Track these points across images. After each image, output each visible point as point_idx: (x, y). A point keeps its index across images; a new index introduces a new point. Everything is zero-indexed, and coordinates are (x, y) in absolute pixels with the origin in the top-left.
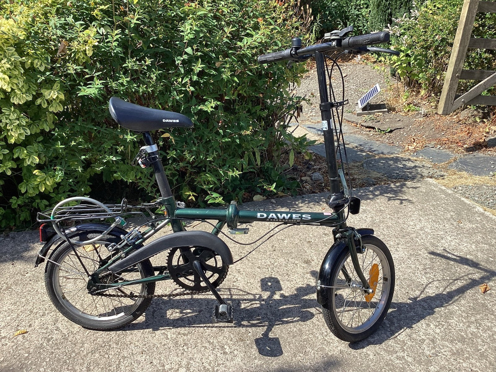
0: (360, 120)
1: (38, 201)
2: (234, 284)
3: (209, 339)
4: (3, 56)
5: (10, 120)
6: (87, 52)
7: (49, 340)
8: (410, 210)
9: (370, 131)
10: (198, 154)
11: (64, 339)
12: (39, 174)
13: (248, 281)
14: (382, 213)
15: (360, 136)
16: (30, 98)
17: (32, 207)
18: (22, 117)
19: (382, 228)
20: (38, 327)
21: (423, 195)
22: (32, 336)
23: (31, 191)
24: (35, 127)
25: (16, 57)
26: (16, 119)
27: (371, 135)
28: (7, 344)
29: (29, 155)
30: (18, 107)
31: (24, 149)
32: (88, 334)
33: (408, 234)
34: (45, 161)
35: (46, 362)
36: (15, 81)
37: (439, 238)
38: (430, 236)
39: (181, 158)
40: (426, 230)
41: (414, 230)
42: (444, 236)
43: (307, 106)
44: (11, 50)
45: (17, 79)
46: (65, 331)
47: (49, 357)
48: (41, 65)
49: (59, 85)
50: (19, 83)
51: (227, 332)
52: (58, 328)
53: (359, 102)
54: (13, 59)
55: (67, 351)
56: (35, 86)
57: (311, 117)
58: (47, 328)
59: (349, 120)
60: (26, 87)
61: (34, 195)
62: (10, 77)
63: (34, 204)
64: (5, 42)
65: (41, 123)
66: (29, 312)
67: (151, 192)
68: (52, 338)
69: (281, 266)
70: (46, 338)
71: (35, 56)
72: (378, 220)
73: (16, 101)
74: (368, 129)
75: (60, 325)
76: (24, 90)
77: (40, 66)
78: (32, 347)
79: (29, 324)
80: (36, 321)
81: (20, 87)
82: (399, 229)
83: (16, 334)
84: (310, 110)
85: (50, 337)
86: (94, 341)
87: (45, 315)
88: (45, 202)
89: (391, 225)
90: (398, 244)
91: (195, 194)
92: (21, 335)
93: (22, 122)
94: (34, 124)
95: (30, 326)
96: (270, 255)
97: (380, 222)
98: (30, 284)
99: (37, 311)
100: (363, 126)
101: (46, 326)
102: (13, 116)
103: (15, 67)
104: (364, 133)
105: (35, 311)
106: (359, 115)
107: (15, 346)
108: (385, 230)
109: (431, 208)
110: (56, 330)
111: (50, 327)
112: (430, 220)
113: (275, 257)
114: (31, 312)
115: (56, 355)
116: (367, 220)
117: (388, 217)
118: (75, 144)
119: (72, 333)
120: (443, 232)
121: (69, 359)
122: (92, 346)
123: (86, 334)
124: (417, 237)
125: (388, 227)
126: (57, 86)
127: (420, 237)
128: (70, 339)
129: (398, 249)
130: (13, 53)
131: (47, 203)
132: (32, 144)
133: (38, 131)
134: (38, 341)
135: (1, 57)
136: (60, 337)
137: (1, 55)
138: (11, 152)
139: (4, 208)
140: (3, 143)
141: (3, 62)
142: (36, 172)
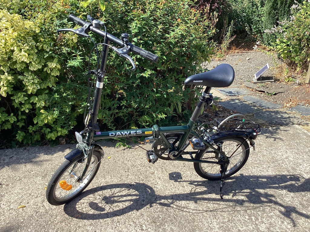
0: (255, 87)
1: (44, 129)
2: (155, 186)
3: (133, 220)
4: (25, 42)
5: (28, 80)
6: (74, 40)
7: (37, 213)
8: (280, 145)
9: (261, 94)
10: (140, 103)
11: (46, 212)
12: (44, 112)
13: (165, 185)
15: (255, 97)
16: (40, 67)
17: (41, 132)
18: (36, 78)
19: (259, 156)
20: (32, 204)
21: (290, 136)
22: (28, 209)
23: (40, 123)
24: (43, 85)
25: (34, 43)
26: (32, 79)
27: (262, 96)
28: (12, 213)
29: (39, 101)
30: (32, 72)
31: (37, 97)
32: (61, 210)
33: (277, 161)
34: (49, 105)
35: (33, 226)
36: (32, 57)
37: (298, 165)
38: (292, 163)
39: (130, 106)
40: (290, 159)
41: (281, 158)
42: (302, 163)
44: (30, 39)
45: (33, 56)
46: (47, 208)
47: (35, 223)
48: (48, 48)
49: (57, 59)
50: (34, 58)
51: (146, 217)
52: (44, 205)
53: (255, 75)
54: (30, 44)
55: (46, 220)
56: (44, 60)
58: (37, 205)
59: (248, 86)
60: (38, 60)
61: (42, 125)
62: (29, 55)
63: (42, 131)
64: (27, 34)
65: (47, 82)
66: (29, 195)
67: (111, 126)
68: (39, 211)
69: (187, 176)
70: (35, 211)
71: (44, 42)
72: (257, 151)
73: (31, 69)
74: (260, 93)
75: (45, 204)
76: (37, 62)
78: (27, 216)
79: (27, 202)
80: (32, 200)
81: (34, 60)
82: (271, 157)
83: (19, 207)
85: (38, 211)
86: (63, 215)
87: (38, 197)
88: (49, 130)
89: (265, 154)
90: (269, 167)
92: (22, 208)
93: (35, 81)
94: (43, 82)
95: (28, 203)
96: (181, 169)
97: (258, 152)
98: (33, 178)
99: (33, 194)
100: (257, 90)
101: (37, 204)
102: (30, 78)
103: (32, 48)
104: (257, 95)
105: (32, 194)
106: (255, 83)
107: (17, 215)
109: (295, 144)
110: (42, 207)
111: (39, 204)
112: (293, 152)
113: (184, 171)
114: (30, 195)
115: (39, 222)
117: (264, 149)
118: (66, 95)
119: (51, 209)
120: (301, 161)
121: (47, 225)
122: (62, 218)
123: (60, 210)
124: (282, 163)
125: (263, 156)
126: (56, 60)
127: (284, 163)
128: (49, 213)
129: (268, 170)
130: (31, 40)
131: (50, 130)
132: (41, 95)
133: (46, 87)
134: (30, 212)
135: (24, 42)
136: (44, 211)
137: (24, 41)
138: (29, 99)
139: (25, 132)
140: (25, 93)
141: (25, 45)
142: (42, 111)
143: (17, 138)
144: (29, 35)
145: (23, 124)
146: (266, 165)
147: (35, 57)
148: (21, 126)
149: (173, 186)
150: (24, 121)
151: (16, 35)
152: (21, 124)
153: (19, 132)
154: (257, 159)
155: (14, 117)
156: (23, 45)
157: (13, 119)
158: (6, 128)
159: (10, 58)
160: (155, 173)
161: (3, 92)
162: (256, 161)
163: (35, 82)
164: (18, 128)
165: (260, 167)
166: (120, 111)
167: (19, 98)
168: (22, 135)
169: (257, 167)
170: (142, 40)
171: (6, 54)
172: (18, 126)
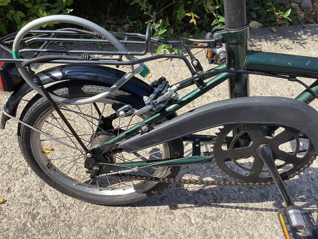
1: (12, 12)
7: (34, 217)
11: (54, 216)
17: (6, 19)
20: (19, 194)
22: (12, 208)
32: (86, 209)
46: (55, 203)
52: (45, 196)
58: (31, 196)
61: (6, 4)
63: (8, 15)
66: (6, 168)
68: (38, 213)
70: (29, 213)
75: (48, 191)
78: (13, 229)
79: (7, 189)
80: (17, 182)
85: (35, 211)
86: (95, 222)
87: (28, 173)
88: (20, 14)
91: (196, 16)
95: (9, 190)
99: (17, 166)
101: (29, 192)
105: (14, 166)
110: (43, 200)
111: (35, 194)
114: (10, 167)
119: (64, 206)
122: (93, 232)
123: (84, 209)
128: (62, 218)
131: (23, 15)
134: (19, 217)
136: (48, 212)
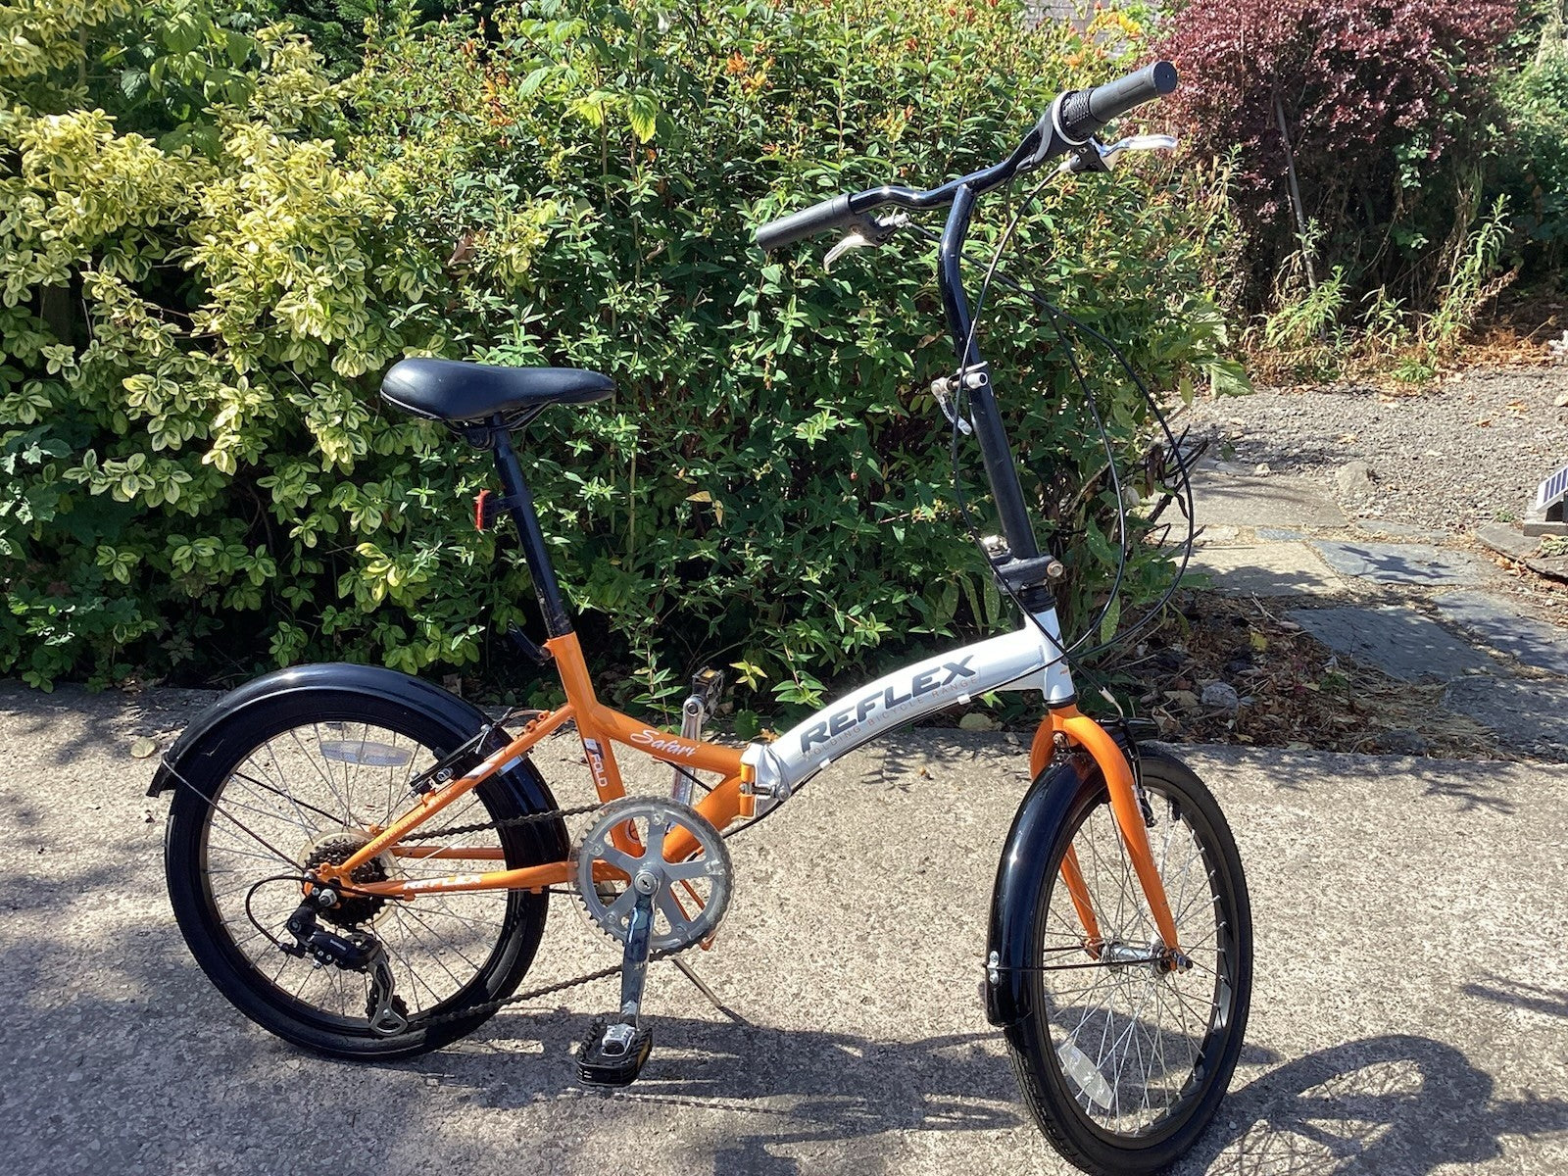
0: (1527, 551)
1: (382, 626)
2: (749, 932)
4: (325, 257)
5: (325, 413)
6: (515, 262)
8: (1471, 849)
9: (1550, 589)
10: (786, 558)
12: (370, 555)
13: (791, 935)
14: (1360, 840)
15: (1506, 602)
18: (354, 410)
19: (1323, 883)
21: (1555, 814)
23: (361, 598)
24: (391, 439)
25: (358, 264)
26: (337, 412)
27: (1549, 602)
29: (363, 503)
30: (345, 382)
31: (355, 489)
33: (1403, 920)
34: (404, 527)
36: (344, 320)
37: (1510, 957)
38: (1481, 944)
40: (1482, 923)
41: (1436, 913)
42: (1537, 954)
43: (1364, 485)
44: (346, 245)
45: (351, 316)
48: (415, 287)
49: (443, 339)
50: (352, 326)
53: (1542, 487)
54: (342, 267)
56: (398, 337)
57: (1362, 521)
59: (1493, 544)
60: (373, 336)
61: (370, 609)
62: (334, 310)
65: (408, 430)
67: (642, 646)
69: (913, 916)
71: (405, 264)
72: (1327, 860)
73: (343, 368)
74: (1548, 584)
76: (363, 344)
77: (412, 288)
81: (353, 334)
82: (1381, 900)
84: (1372, 499)
88: (399, 632)
89: (1362, 879)
90: (1344, 943)
91: (761, 673)
93: (351, 420)
94: (391, 430)
96: (901, 881)
97: (1330, 866)
100: (1533, 571)
102: (331, 406)
103: (349, 285)
104: (1528, 592)
106: (1532, 531)
108: (1329, 891)
109: (1556, 860)
112: (1523, 896)
113: (911, 890)
116: (1288, 852)
117: (1371, 857)
118: (467, 490)
120: (1541, 941)
124: (1428, 937)
125: (1347, 886)
126: (437, 341)
127: (1441, 938)
129: (1332, 957)
130: (350, 252)
131: (402, 634)
132: (379, 480)
133: (400, 451)
135: (319, 260)
137: (321, 255)
138: (327, 493)
139: (308, 630)
140: (315, 469)
141: (319, 269)
142: (363, 548)
143: (273, 650)
144: (346, 229)
145: (309, 598)
146: (1334, 933)
147: (355, 322)
148: (296, 603)
149: (825, 946)
150: (312, 583)
151: (291, 228)
152: (298, 596)
153: (283, 625)
154: (1303, 896)
155: (266, 561)
156: (313, 270)
157: (260, 568)
158: (239, 606)
159: (265, 320)
160: (776, 877)
161: (224, 453)
162: (1295, 906)
163: (350, 425)
164: (287, 612)
165: (1296, 934)
166: (691, 583)
167: (288, 489)
168: (291, 639)
169: (1285, 932)
170: (810, 277)
171: (256, 304)
172: (288, 601)
